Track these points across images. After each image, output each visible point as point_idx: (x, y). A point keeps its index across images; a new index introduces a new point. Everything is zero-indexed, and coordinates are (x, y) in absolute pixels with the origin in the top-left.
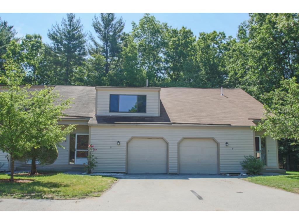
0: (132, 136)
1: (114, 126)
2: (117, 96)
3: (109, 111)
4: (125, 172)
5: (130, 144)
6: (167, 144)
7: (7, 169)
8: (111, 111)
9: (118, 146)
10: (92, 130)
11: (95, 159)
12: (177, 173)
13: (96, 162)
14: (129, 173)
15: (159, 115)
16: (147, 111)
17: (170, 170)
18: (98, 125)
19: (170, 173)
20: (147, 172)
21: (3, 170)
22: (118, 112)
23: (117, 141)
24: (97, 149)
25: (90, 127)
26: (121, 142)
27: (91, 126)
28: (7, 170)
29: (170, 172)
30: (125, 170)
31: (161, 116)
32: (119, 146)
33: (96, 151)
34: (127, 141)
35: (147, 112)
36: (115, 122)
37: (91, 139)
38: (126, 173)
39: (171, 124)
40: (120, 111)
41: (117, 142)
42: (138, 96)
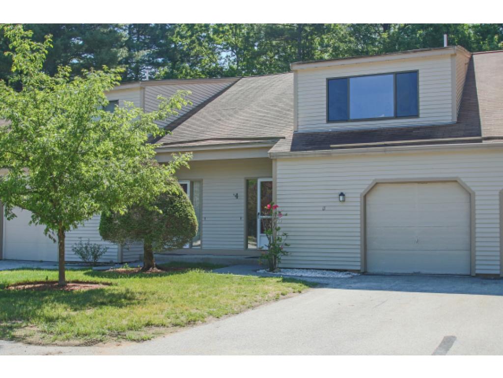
0: (374, 178)
1: (329, 154)
2: (345, 80)
3: (325, 121)
4: (359, 268)
5: (371, 199)
6: (470, 196)
7: (116, 258)
8: (329, 120)
9: (340, 204)
10: (278, 168)
11: (284, 238)
12: (498, 275)
13: (286, 244)
14: (370, 271)
15: (456, 120)
16: (421, 112)
17: (477, 267)
18: (291, 155)
19: (478, 275)
20: (416, 271)
21: (108, 261)
22: (347, 120)
23: (340, 192)
24: (288, 213)
25: (274, 162)
26: (346, 195)
27: (276, 160)
28: (114, 261)
29: (478, 272)
30: (359, 264)
31: (457, 123)
32: (345, 204)
33: (283, 217)
34: (362, 191)
35: (421, 116)
36: (332, 146)
37: (278, 189)
38: (362, 271)
39: (480, 141)
40: (351, 117)
41: (337, 196)
42: (396, 74)
